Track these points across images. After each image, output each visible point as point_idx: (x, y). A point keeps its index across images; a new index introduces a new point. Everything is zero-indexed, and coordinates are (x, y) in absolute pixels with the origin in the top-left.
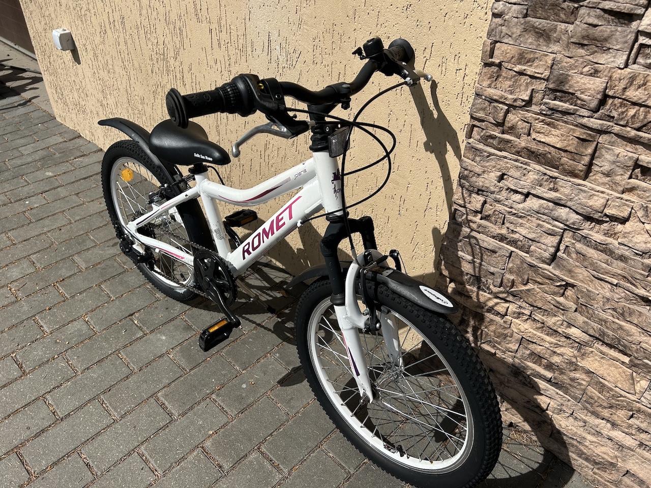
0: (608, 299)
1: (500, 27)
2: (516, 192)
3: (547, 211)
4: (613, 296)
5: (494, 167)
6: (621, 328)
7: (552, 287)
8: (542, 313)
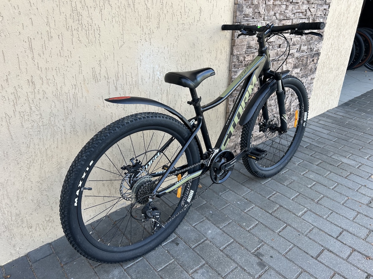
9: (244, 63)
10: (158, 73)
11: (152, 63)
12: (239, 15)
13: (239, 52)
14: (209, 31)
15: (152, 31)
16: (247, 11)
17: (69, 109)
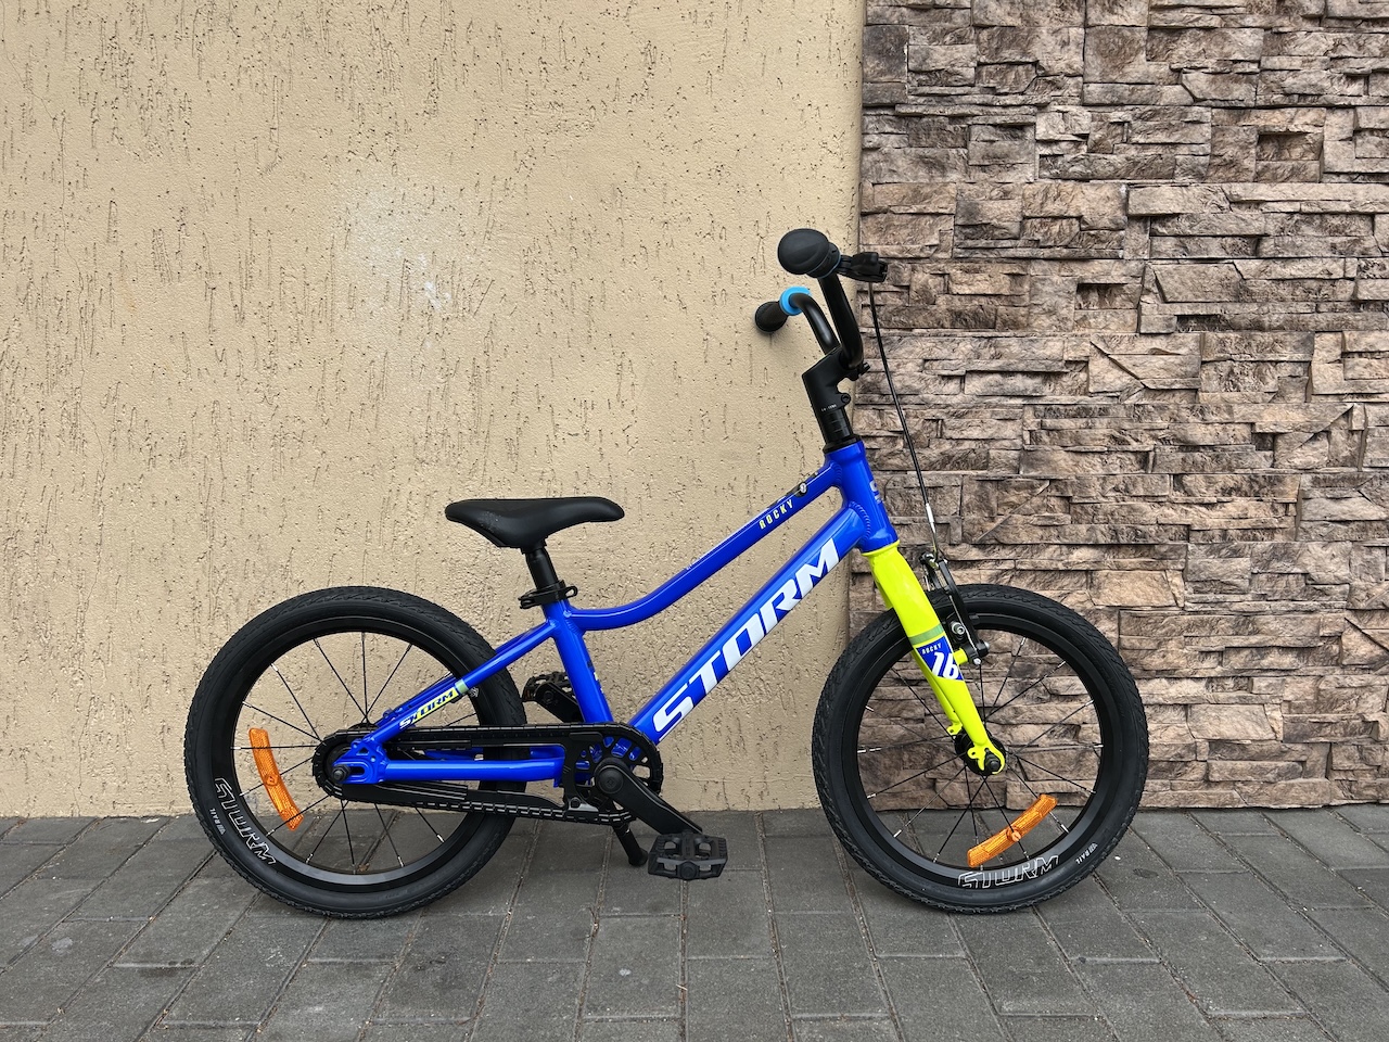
0: (1104, 479)
1: (878, 165)
2: (950, 378)
3: (996, 389)
4: (1109, 470)
5: (912, 352)
6: (1132, 509)
7: (1034, 499)
8: (1030, 554)
9: (944, 307)
10: (429, 286)
11: (397, 243)
12: (882, 73)
13: (895, 247)
14: (708, 143)
15: (401, 122)
16: (936, 56)
17: (64, 354)
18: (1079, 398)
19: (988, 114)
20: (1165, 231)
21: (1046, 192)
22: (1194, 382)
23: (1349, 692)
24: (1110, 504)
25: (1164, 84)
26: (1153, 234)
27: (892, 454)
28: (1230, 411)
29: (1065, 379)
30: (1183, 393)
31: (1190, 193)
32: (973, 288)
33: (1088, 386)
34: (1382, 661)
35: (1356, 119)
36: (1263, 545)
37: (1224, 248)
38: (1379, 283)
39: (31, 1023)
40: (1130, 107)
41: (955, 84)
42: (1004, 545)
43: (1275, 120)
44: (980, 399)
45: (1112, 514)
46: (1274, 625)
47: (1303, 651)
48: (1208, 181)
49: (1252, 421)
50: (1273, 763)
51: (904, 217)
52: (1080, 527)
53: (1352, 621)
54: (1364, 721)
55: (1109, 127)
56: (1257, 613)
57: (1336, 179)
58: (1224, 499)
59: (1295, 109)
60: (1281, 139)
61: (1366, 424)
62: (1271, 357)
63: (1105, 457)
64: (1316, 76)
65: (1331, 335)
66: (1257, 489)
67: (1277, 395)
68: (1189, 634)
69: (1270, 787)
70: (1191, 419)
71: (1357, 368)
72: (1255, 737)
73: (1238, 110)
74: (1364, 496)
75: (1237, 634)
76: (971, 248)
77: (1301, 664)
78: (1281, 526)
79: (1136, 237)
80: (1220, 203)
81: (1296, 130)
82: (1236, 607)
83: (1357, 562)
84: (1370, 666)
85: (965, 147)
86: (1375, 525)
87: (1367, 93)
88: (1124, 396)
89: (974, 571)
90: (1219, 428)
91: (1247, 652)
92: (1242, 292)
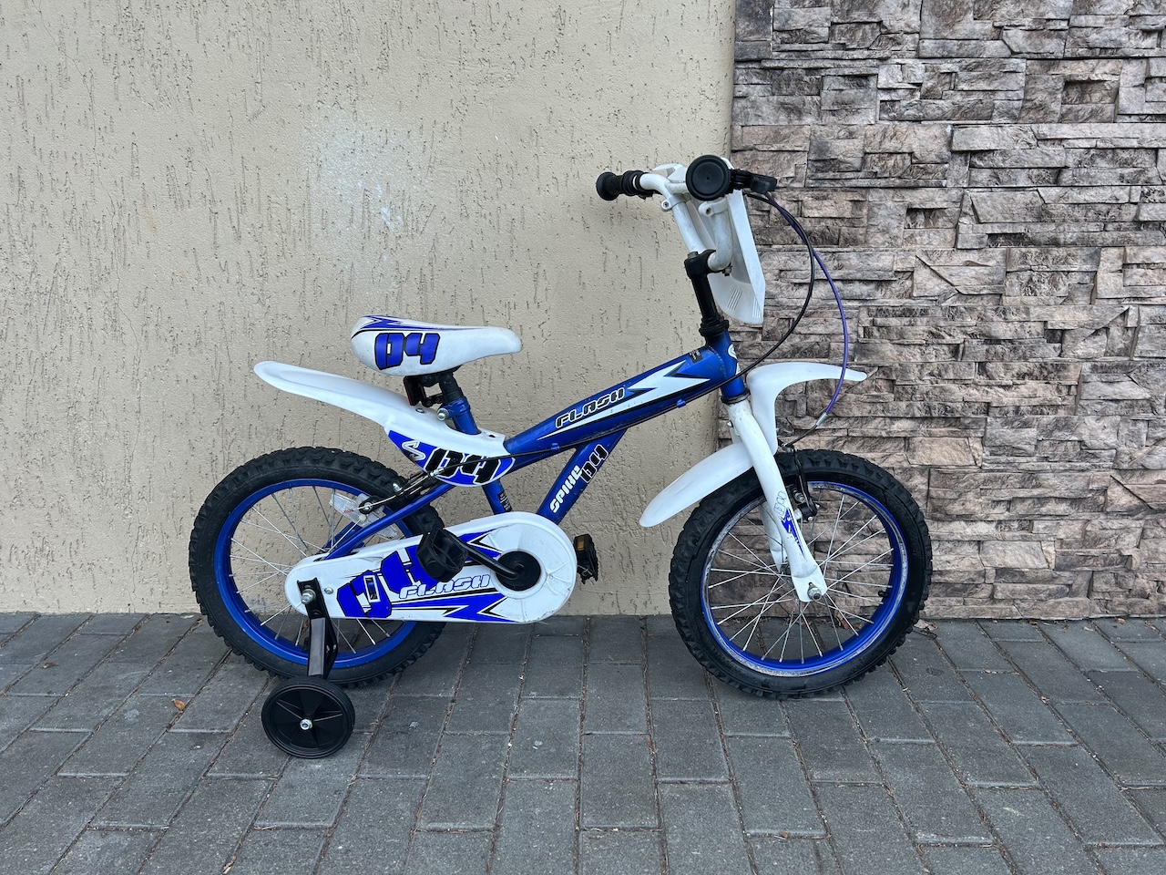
0: (922, 366)
1: (746, 110)
2: (801, 284)
4: (926, 359)
5: (770, 264)
6: (943, 390)
8: (860, 424)
10: (385, 210)
11: (359, 175)
12: (751, 33)
14: (608, 91)
15: (359, 77)
17: (103, 265)
18: (905, 301)
19: (839, 66)
20: (982, 164)
21: (885, 132)
22: (999, 288)
23: (1111, 532)
24: (925, 385)
25: (988, 40)
26: (972, 166)
27: (752, 346)
28: (1028, 313)
29: (893, 285)
30: (990, 297)
31: (1005, 132)
32: (821, 212)
33: (912, 291)
34: (1138, 509)
35: (1148, 68)
36: (1048, 419)
37: (1030, 178)
38: (1158, 206)
39: (115, 774)
40: (958, 60)
41: (812, 41)
42: (839, 418)
43: (1079, 70)
44: (824, 302)
45: (927, 394)
46: (1052, 480)
47: (1075, 501)
48: (1021, 121)
49: (1045, 319)
50: (1045, 586)
51: (767, 154)
52: (900, 403)
53: (1116, 478)
54: (1121, 555)
55: (939, 76)
56: (1039, 471)
57: (1127, 119)
58: (1018, 382)
59: (1097, 61)
60: (1084, 85)
61: (1139, 322)
62: (1064, 268)
63: (924, 348)
64: (1117, 33)
65: (1115, 250)
66: (1046, 374)
67: (1068, 299)
68: (985, 487)
69: (1042, 604)
70: (995, 318)
71: (1135, 277)
72: (1031, 565)
73: (1049, 61)
74: (1133, 380)
75: (1023, 487)
76: (820, 179)
77: (1073, 511)
78: (1064, 403)
79: (958, 169)
80: (1029, 141)
81: (1096, 79)
82: (1023, 466)
83: (1124, 432)
84: (1130, 513)
85: (819, 94)
86: (1140, 403)
87: (1159, 46)
88: (941, 299)
89: (815, 437)
90: (1017, 325)
91: (1030, 501)
92: (1043, 215)
